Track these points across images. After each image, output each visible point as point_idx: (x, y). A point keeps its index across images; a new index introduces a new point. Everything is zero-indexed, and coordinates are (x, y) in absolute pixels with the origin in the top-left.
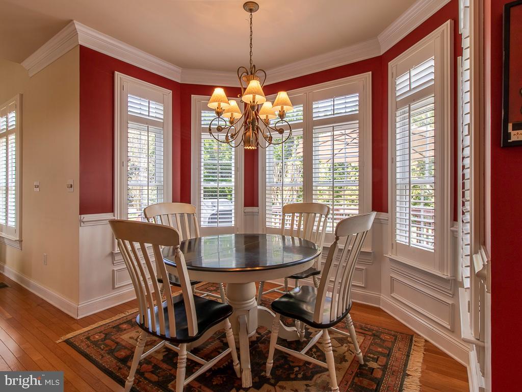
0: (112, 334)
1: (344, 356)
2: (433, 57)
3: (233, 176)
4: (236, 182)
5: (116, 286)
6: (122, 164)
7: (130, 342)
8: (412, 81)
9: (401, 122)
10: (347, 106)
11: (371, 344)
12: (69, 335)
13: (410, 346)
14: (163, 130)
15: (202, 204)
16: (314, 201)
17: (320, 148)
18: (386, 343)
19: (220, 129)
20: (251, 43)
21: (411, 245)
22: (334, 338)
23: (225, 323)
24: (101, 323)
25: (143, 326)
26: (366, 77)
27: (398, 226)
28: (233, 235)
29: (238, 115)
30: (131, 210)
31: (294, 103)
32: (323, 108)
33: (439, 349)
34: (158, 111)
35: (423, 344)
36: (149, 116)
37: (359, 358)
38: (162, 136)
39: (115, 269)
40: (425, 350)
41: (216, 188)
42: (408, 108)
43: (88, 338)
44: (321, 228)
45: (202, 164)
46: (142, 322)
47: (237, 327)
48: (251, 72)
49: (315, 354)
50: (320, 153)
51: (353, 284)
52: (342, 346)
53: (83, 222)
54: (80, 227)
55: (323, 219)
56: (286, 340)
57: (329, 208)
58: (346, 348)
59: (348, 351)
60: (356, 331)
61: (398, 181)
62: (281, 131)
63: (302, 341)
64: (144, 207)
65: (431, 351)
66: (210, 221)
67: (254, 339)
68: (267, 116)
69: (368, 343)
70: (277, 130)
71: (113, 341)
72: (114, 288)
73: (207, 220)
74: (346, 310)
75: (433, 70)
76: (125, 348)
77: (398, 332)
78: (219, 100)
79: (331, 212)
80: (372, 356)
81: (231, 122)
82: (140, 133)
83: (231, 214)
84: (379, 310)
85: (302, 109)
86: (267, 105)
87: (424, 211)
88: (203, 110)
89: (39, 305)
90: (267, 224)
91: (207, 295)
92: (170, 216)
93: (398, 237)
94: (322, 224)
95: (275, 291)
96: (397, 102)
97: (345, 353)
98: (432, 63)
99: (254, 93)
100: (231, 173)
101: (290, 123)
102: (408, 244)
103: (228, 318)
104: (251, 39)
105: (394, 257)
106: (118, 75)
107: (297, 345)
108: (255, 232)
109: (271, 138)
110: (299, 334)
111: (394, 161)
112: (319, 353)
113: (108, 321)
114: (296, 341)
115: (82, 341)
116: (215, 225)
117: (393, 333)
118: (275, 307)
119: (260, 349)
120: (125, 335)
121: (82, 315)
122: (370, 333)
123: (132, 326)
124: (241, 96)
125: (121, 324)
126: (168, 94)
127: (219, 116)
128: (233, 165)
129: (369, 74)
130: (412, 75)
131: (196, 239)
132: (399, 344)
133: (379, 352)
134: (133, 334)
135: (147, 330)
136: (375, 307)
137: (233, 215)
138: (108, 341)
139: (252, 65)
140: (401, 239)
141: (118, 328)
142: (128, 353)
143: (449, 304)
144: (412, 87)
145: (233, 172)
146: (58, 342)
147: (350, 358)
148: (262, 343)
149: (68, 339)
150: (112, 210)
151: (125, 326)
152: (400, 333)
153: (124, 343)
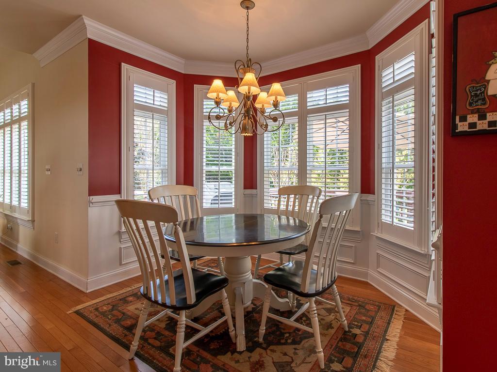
0: (119, 305)
1: (331, 324)
2: (414, 53)
3: (233, 161)
4: (236, 166)
5: (123, 263)
6: (128, 149)
7: (136, 313)
8: (395, 74)
9: (387, 111)
10: (339, 95)
11: (357, 313)
12: (79, 306)
13: (392, 315)
14: (167, 117)
15: (204, 186)
16: (308, 184)
17: (314, 135)
18: (370, 313)
19: (218, 117)
20: (247, 38)
21: (395, 224)
22: (323, 308)
23: (222, 294)
24: (109, 296)
25: (146, 296)
26: (356, 70)
27: (383, 206)
28: (234, 215)
29: (235, 105)
30: (137, 192)
31: (287, 93)
32: (316, 98)
33: (418, 318)
34: (162, 100)
35: (404, 313)
36: (154, 104)
37: (344, 325)
38: (166, 123)
39: (122, 246)
40: (405, 318)
41: (218, 172)
42: (392, 99)
43: (97, 309)
44: (313, 209)
45: (205, 149)
46: (146, 293)
47: (233, 297)
48: (248, 64)
49: (305, 322)
50: (314, 139)
51: (338, 259)
52: (330, 315)
53: (92, 203)
54: (89, 208)
55: (315, 201)
56: (279, 310)
57: (320, 190)
58: (333, 317)
59: (335, 319)
60: (341, 301)
61: (384, 166)
62: (275, 119)
63: (294, 311)
64: (149, 189)
65: (410, 318)
66: (213, 202)
67: (250, 309)
68: (263, 106)
69: (354, 312)
70: (271, 119)
71: (120, 311)
72: (121, 264)
73: (210, 201)
74: (331, 281)
75: (413, 64)
76: (131, 317)
77: (381, 303)
78: (218, 91)
79: (323, 193)
80: (356, 323)
81: (230, 111)
82: (146, 120)
83: (231, 196)
84: (367, 284)
85: (297, 98)
86: (263, 95)
87: (407, 193)
88: (205, 99)
89: (50, 280)
90: (265, 205)
91: (208, 271)
92: (173, 197)
93: (383, 217)
94: (314, 205)
95: (270, 267)
96: (382, 93)
97: (332, 321)
98: (413, 58)
99: (250, 85)
100: (231, 158)
101: (283, 112)
102: (391, 223)
103: (224, 289)
104: (248, 35)
105: (379, 235)
106: (125, 66)
107: (289, 314)
108: (254, 213)
109: (267, 126)
110: (291, 305)
111: (380, 147)
112: (308, 322)
113: (115, 294)
114: (288, 311)
115: (91, 312)
116: (216, 206)
117: (377, 303)
118: (268, 279)
119: (255, 318)
120: (131, 307)
121: (91, 289)
122: (357, 304)
123: (138, 298)
124: (238, 87)
125: (127, 297)
126: (173, 83)
127: (218, 106)
128: (233, 150)
129: (359, 67)
130: (396, 68)
131: (197, 218)
132: (382, 313)
133: (363, 321)
134: (139, 305)
135: (149, 299)
136: (364, 281)
137: (233, 197)
138: (115, 312)
139: (249, 58)
140: (386, 218)
141: (124, 300)
142: (134, 322)
143: (426, 277)
144: (396, 80)
145: (233, 157)
146: (68, 313)
147: (335, 325)
148: (257, 313)
149: (78, 310)
150: (119, 192)
151: (131, 298)
152: (384, 304)
153: (129, 313)
